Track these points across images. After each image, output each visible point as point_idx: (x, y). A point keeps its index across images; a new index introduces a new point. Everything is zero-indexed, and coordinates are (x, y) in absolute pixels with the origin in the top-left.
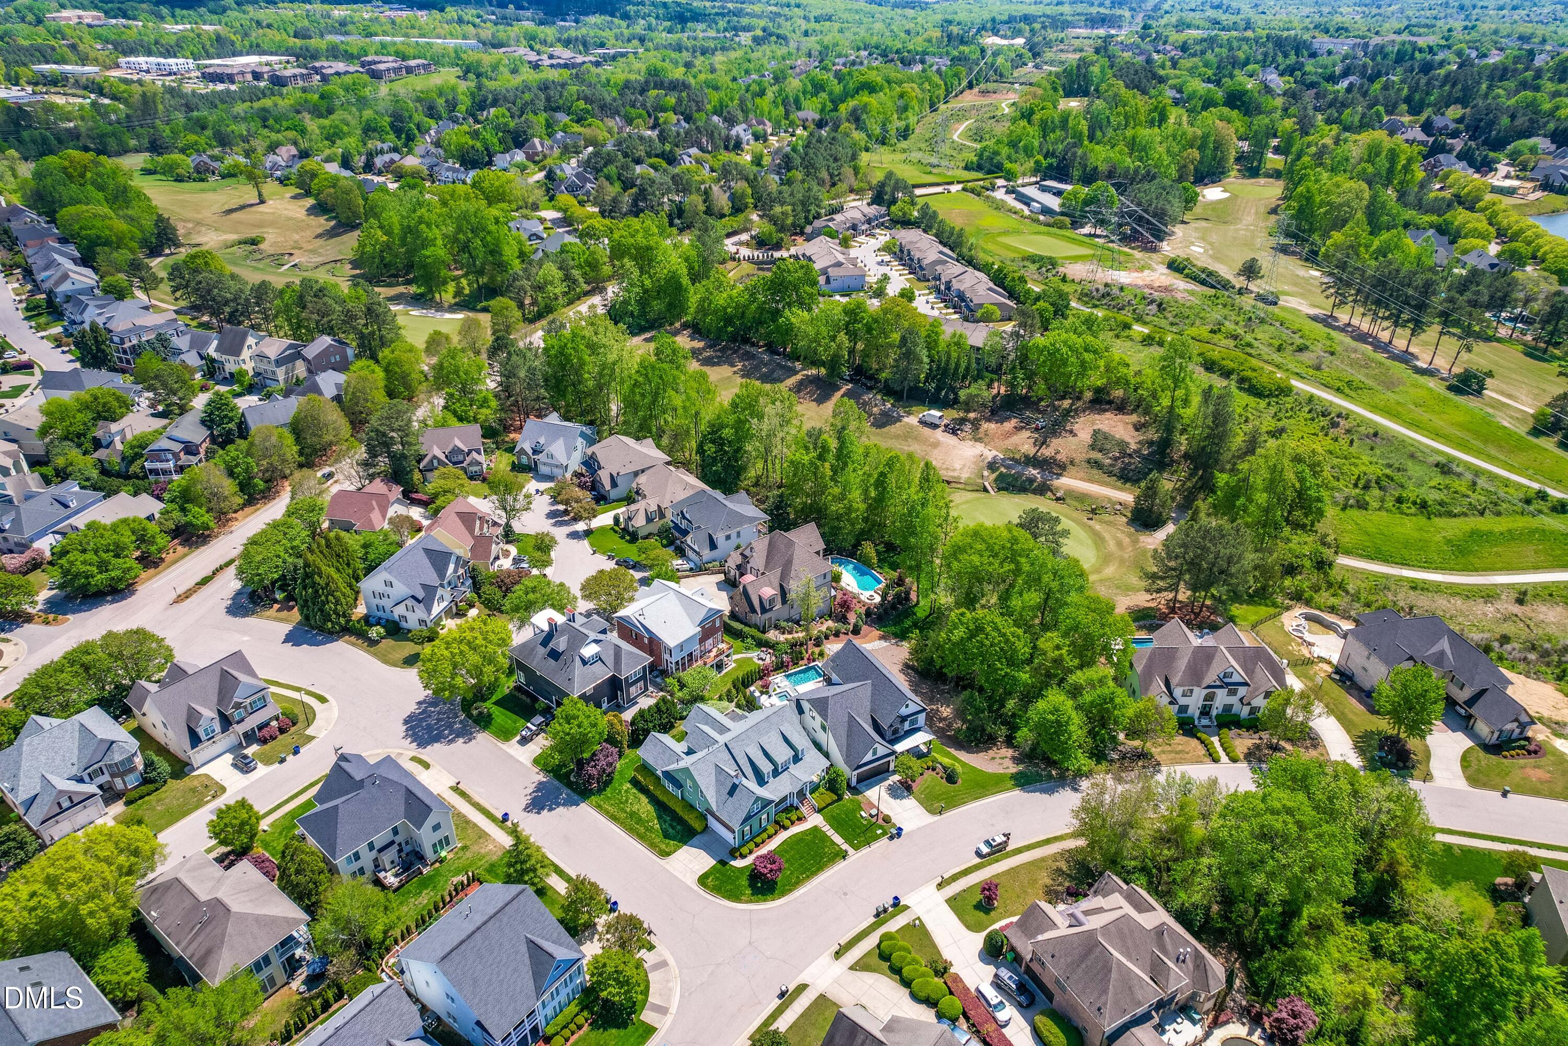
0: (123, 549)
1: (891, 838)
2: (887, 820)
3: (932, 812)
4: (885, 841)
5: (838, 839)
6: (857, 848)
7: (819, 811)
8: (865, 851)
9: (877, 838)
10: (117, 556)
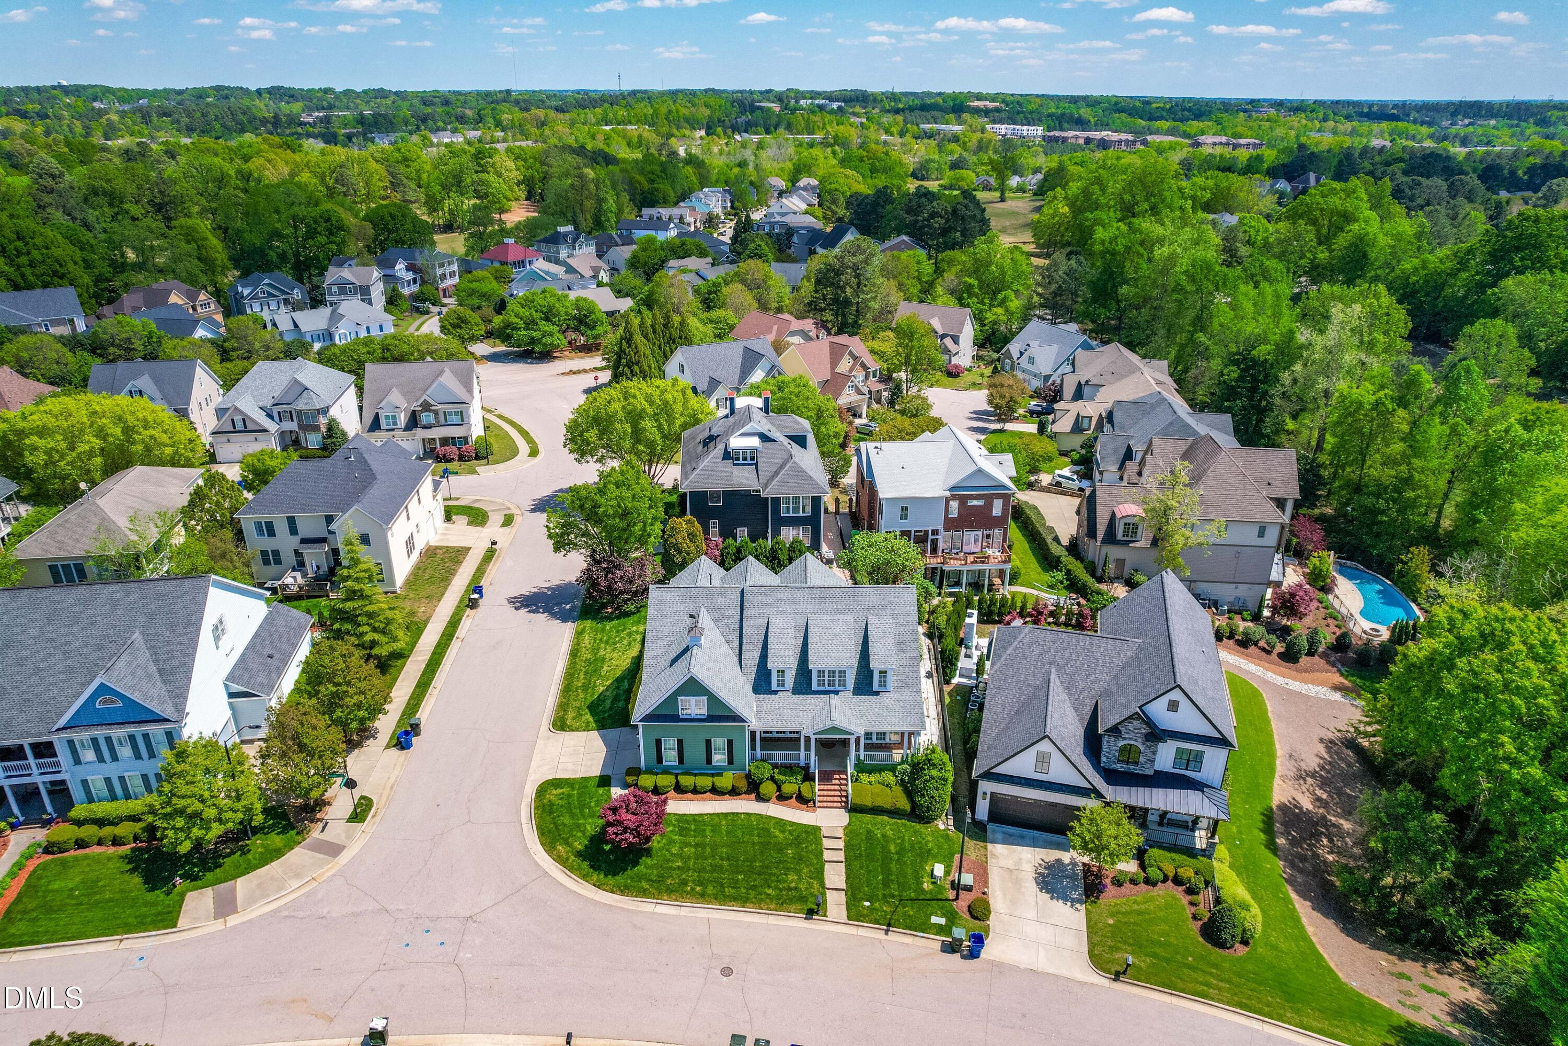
0: (555, 316)
1: (952, 948)
2: (980, 911)
3: (1097, 960)
4: (934, 943)
5: (835, 876)
6: (855, 914)
7: (855, 809)
8: (869, 933)
9: (920, 926)
10: (547, 319)
